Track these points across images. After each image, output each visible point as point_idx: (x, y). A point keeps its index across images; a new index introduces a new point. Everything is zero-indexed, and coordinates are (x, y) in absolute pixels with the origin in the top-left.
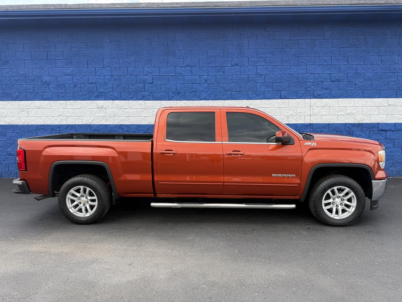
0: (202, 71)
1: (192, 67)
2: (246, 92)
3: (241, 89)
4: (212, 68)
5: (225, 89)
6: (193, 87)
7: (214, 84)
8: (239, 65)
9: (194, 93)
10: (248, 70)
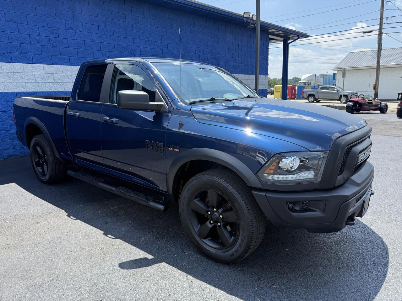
0: (32, 30)
1: (18, 23)
2: (84, 58)
3: (78, 55)
4: (44, 28)
5: (61, 53)
6: (22, 47)
7: (48, 47)
8: (73, 29)
9: (24, 54)
10: (84, 36)
